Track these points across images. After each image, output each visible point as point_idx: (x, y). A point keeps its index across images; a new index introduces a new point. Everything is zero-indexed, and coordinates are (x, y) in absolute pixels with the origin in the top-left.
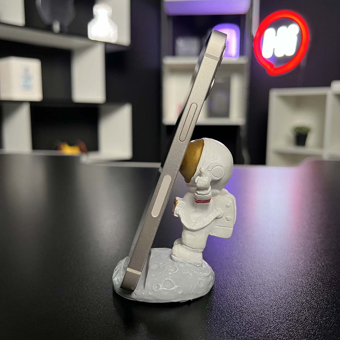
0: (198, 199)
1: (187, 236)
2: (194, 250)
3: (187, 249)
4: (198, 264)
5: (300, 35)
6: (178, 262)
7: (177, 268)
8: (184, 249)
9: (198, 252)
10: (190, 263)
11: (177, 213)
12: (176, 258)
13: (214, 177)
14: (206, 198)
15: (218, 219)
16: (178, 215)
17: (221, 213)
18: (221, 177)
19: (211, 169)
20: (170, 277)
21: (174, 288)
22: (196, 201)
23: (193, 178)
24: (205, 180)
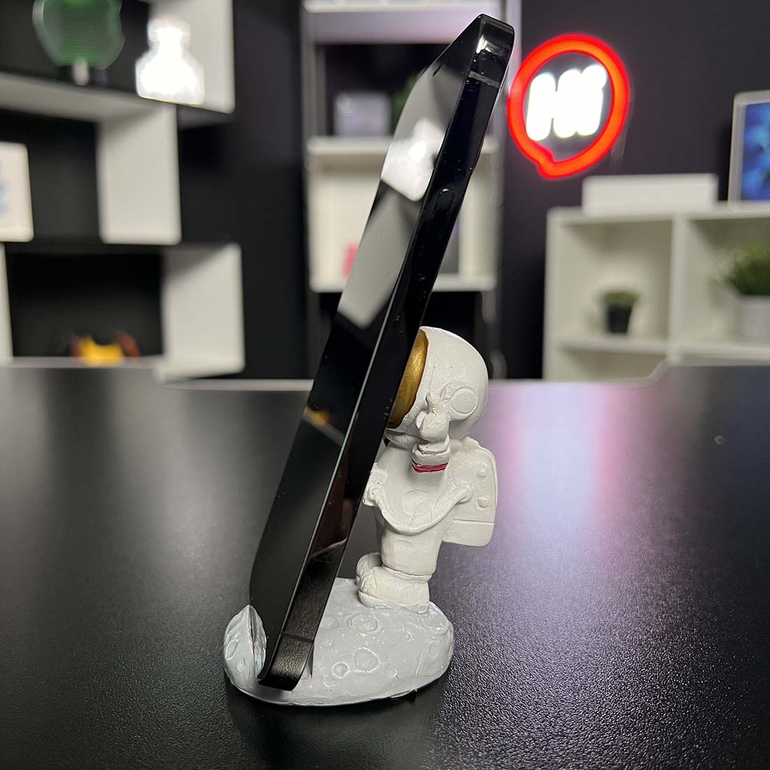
0: (422, 465)
1: (394, 547)
2: (412, 577)
3: (395, 577)
4: (422, 608)
5: (610, 90)
6: (376, 608)
7: (378, 620)
8: (389, 577)
9: (420, 581)
10: (405, 608)
11: (372, 497)
12: (373, 598)
13: (457, 413)
14: (439, 460)
15: (460, 505)
16: (373, 501)
17: (469, 490)
18: (470, 413)
19: (449, 397)
20: (367, 643)
21: (378, 667)
22: (416, 469)
23: (409, 417)
24: (439, 422)
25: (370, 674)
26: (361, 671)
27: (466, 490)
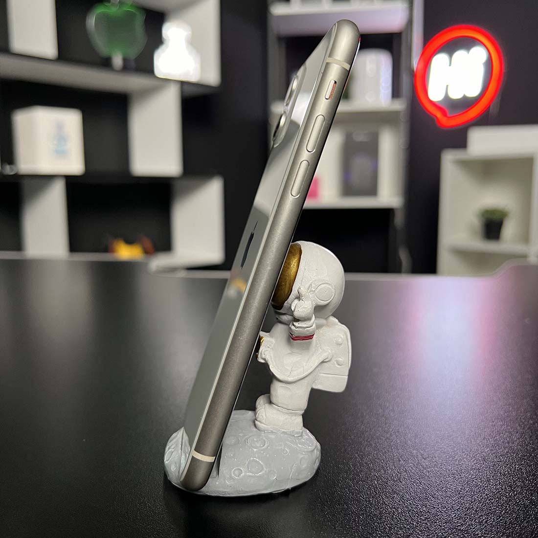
0: (296, 335)
1: (278, 391)
2: (290, 412)
3: (279, 411)
4: (297, 433)
6: (266, 431)
7: (266, 440)
8: (275, 411)
9: (296, 414)
10: (285, 432)
11: (263, 356)
12: (264, 425)
13: (319, 301)
14: (308, 333)
15: (325, 364)
16: (264, 359)
17: (329, 353)
18: (329, 301)
19: (314, 290)
20: (256, 456)
21: (264, 472)
22: (293, 338)
23: (287, 303)
24: (306, 306)
25: (257, 476)
26: (251, 474)
27: (328, 353)
